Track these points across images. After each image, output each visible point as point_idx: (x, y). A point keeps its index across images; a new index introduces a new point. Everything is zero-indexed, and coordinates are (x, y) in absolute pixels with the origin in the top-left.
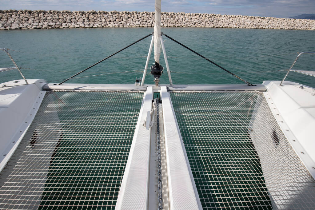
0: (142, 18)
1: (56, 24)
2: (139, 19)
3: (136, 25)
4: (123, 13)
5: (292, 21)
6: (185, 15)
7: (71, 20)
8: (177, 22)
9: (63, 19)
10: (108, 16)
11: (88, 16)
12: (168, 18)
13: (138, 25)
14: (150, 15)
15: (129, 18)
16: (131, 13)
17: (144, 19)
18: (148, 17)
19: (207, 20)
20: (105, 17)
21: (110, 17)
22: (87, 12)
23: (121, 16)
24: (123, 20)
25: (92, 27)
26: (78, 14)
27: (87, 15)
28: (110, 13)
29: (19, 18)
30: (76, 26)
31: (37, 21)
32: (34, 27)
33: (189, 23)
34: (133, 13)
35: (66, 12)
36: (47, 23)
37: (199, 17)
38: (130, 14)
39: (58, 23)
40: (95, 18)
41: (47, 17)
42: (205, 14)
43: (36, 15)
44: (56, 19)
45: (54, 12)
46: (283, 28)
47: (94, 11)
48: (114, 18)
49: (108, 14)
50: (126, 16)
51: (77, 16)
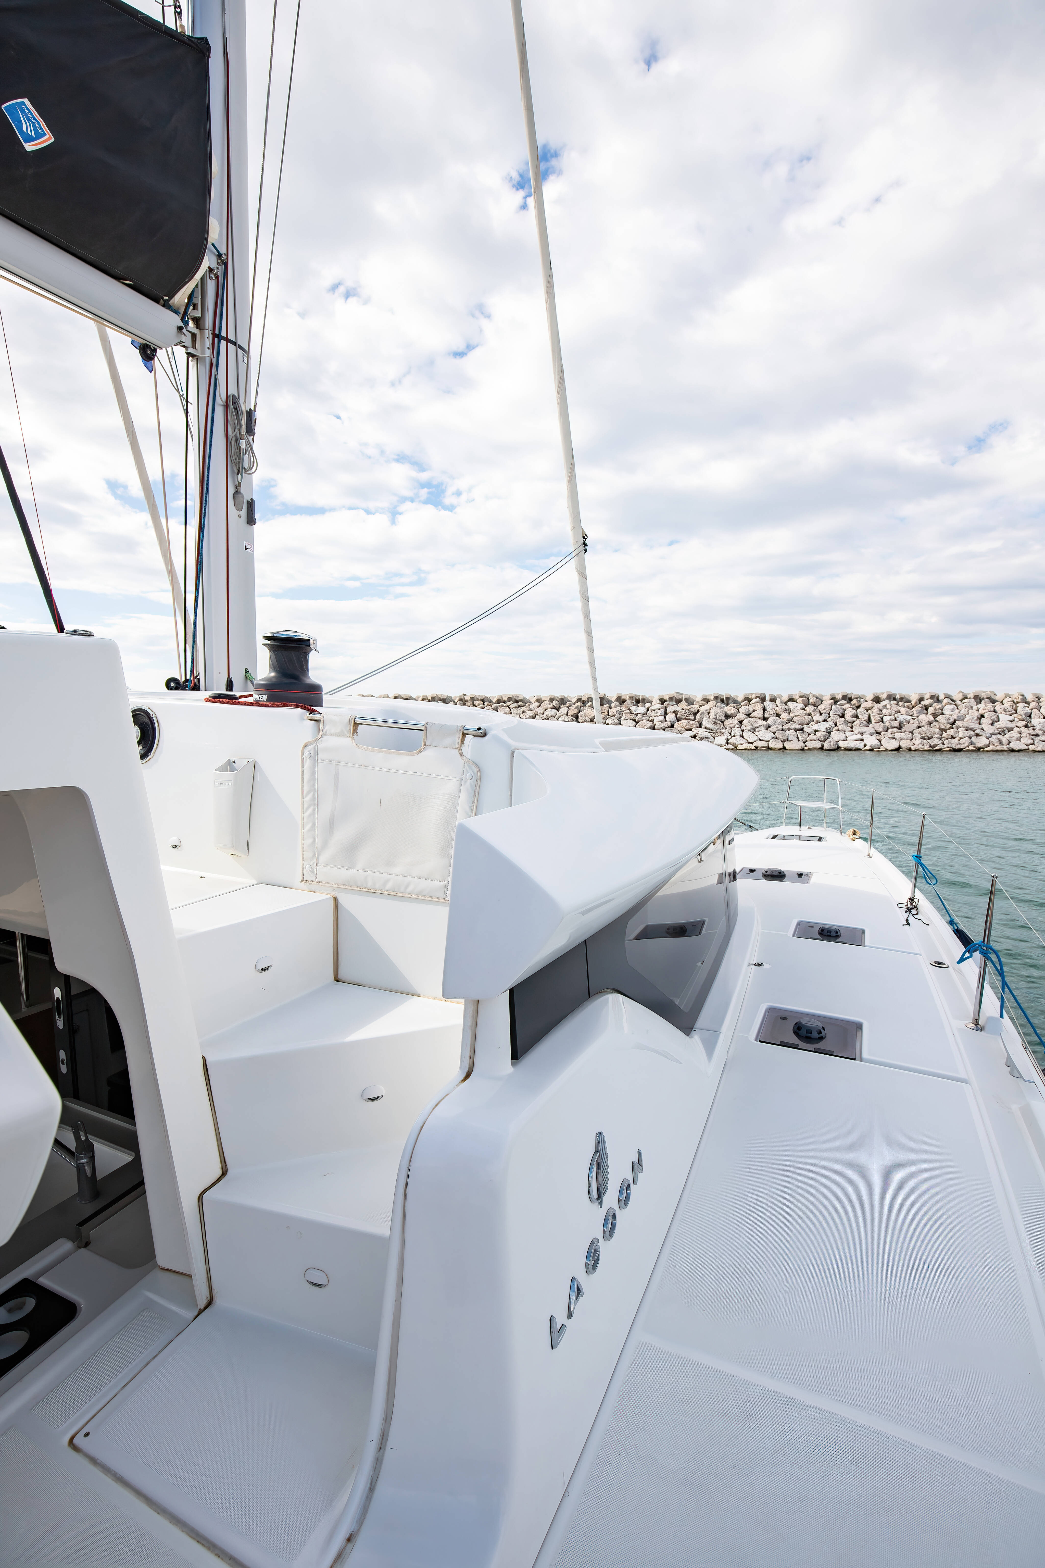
0: (784, 716)
2: (769, 721)
3: (755, 744)
4: (707, 701)
6: (994, 702)
8: (951, 732)
10: (648, 710)
11: (576, 711)
12: (900, 718)
13: (760, 744)
14: (821, 707)
15: (727, 716)
16: (740, 699)
17: (791, 720)
18: (809, 715)
20: (637, 715)
21: (653, 714)
22: (574, 700)
23: (698, 711)
24: (704, 723)
26: (546, 704)
27: (573, 707)
28: (656, 700)
33: (1015, 734)
34: (748, 700)
35: (510, 699)
38: (735, 702)
45: (472, 699)
48: (671, 717)
49: (648, 705)
50: (717, 711)
51: (540, 710)
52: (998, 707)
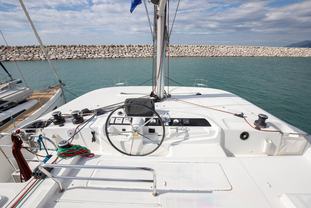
1: (83, 55)
2: (149, 51)
4: (136, 46)
5: (286, 49)
6: (188, 47)
7: (95, 52)
8: (181, 53)
9: (89, 51)
12: (173, 50)
13: (148, 56)
15: (141, 50)
16: (143, 46)
19: (207, 50)
20: (122, 49)
21: (126, 49)
22: (107, 46)
23: (135, 49)
24: (136, 51)
25: (111, 57)
26: (101, 47)
27: (107, 48)
28: (125, 46)
29: (56, 51)
30: (99, 57)
31: (69, 53)
32: (66, 57)
33: (191, 53)
34: (144, 46)
35: (92, 46)
36: (77, 54)
37: (200, 48)
38: (142, 46)
39: (85, 54)
40: (114, 50)
41: (76, 50)
42: (205, 46)
43: (69, 48)
44: (83, 51)
45: (82, 46)
46: (278, 56)
47: (113, 45)
48: (129, 50)
49: (124, 47)
50: (139, 49)
51: (99, 49)
52: (189, 48)
